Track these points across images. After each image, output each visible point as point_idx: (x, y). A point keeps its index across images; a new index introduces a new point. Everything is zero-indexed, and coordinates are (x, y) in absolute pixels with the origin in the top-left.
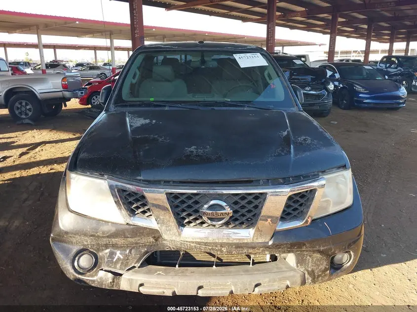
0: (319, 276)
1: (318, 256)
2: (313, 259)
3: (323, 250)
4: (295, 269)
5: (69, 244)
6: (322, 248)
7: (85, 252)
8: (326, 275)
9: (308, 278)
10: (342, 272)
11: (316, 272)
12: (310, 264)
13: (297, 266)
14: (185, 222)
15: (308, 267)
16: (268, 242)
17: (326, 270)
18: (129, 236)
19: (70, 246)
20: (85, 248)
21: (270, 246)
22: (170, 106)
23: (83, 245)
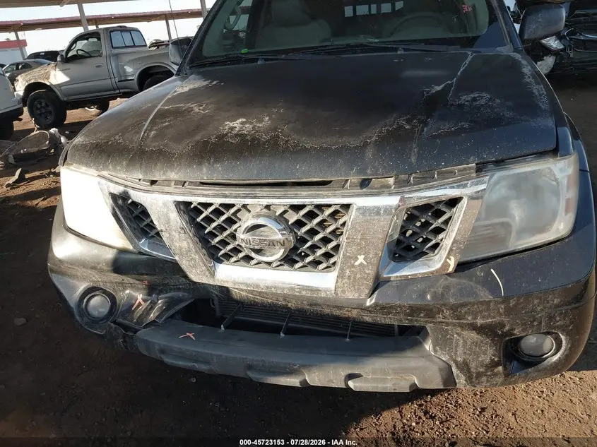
0: (479, 375)
1: (473, 335)
2: (465, 342)
3: (482, 325)
4: (431, 355)
5: (74, 278)
6: (479, 321)
7: (97, 293)
8: (496, 375)
9: (458, 376)
10: (539, 371)
11: (473, 365)
12: (460, 351)
13: (435, 351)
14: (220, 254)
15: (456, 354)
16: (365, 300)
17: (494, 365)
18: (144, 272)
19: (76, 282)
20: (95, 285)
21: (369, 307)
22: (266, 60)
23: (93, 281)
